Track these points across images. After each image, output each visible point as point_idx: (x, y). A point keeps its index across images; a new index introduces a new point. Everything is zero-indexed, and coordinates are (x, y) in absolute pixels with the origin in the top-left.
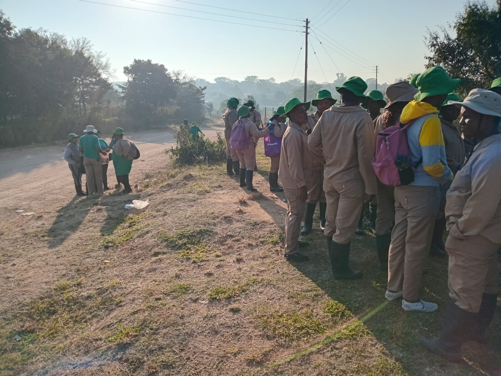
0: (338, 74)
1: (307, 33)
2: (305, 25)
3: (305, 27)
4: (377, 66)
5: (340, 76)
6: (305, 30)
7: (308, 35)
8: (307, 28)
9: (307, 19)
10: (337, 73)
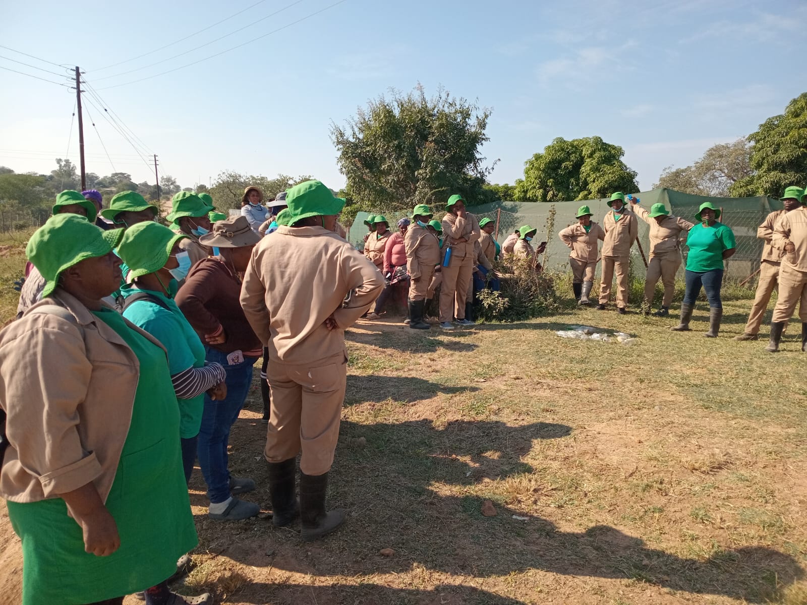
0: (59, 161)
1: (79, 92)
2: (75, 77)
3: (74, 79)
4: (155, 156)
5: (63, 163)
6: (74, 84)
7: (82, 94)
8: (78, 83)
9: (77, 68)
10: (58, 158)
